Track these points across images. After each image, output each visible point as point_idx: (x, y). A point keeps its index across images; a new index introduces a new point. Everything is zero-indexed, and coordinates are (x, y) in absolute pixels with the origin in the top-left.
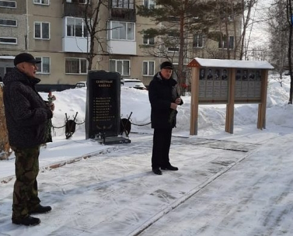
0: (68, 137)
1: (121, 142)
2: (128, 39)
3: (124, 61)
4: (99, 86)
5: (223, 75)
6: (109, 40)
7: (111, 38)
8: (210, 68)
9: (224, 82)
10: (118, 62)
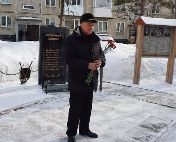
0: (23, 83)
1: (64, 90)
2: (107, 7)
3: (104, 22)
4: (49, 39)
5: (166, 32)
6: (94, 7)
7: (95, 6)
8: (155, 26)
9: (167, 39)
10: (99, 22)
